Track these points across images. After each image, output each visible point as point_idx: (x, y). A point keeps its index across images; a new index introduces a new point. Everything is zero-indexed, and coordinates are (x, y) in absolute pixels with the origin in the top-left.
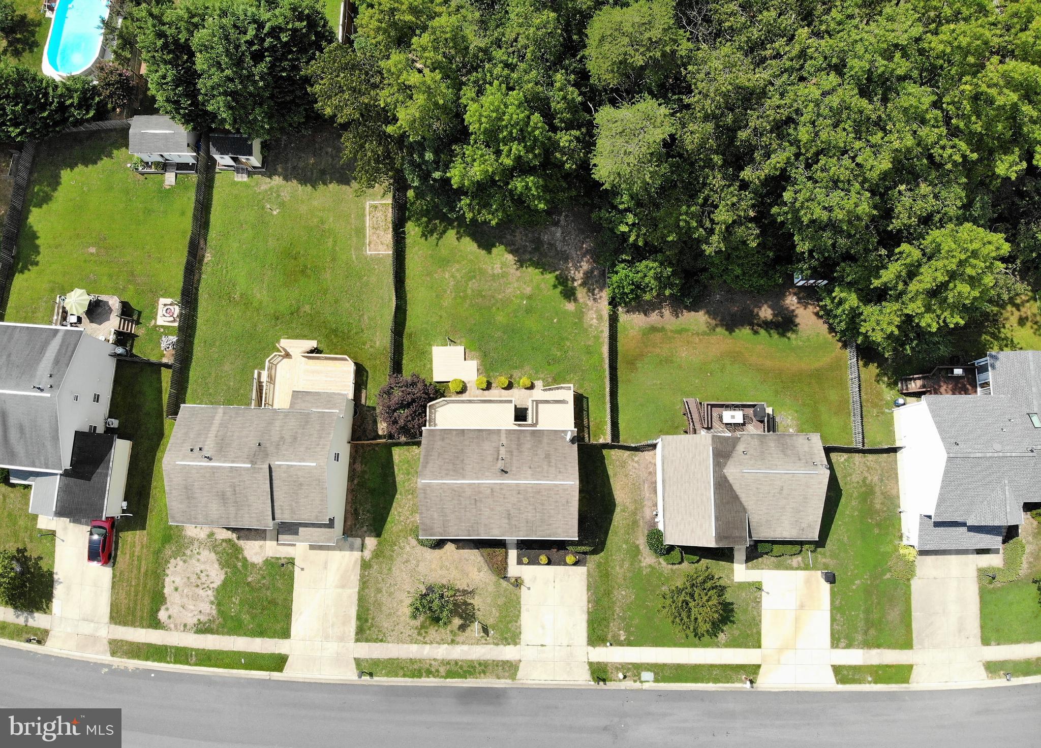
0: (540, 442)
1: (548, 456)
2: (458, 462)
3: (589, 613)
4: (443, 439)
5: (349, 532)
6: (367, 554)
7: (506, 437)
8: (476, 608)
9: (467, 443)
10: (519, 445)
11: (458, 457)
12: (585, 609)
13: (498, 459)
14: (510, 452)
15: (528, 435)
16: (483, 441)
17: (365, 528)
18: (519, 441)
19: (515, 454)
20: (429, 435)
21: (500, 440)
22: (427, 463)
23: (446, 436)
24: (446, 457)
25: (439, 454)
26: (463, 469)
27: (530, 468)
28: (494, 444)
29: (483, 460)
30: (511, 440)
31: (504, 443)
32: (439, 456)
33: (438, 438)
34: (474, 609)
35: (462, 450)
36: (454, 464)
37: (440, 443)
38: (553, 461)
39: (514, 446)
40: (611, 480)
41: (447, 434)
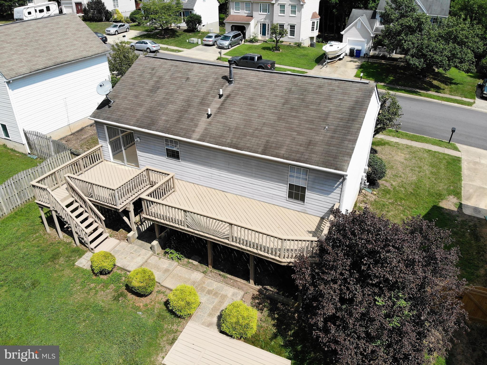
0: (150, 110)
1: (154, 89)
2: (295, 102)
4: (310, 143)
7: (196, 126)
9: (266, 130)
10: (184, 111)
11: (292, 109)
13: (228, 96)
14: (204, 103)
15: (161, 123)
16: (237, 128)
18: (181, 117)
19: (198, 100)
20: (336, 157)
21: (210, 124)
22: (352, 109)
23: (302, 149)
24: (313, 113)
25: (325, 119)
26: (290, 91)
27: (188, 79)
28: (220, 118)
29: (252, 99)
30: (192, 120)
31: (204, 118)
32: (327, 115)
33: (319, 149)
35: (280, 119)
36: (303, 100)
37: (318, 138)
38: (152, 83)
39: (193, 111)
41: (297, 152)
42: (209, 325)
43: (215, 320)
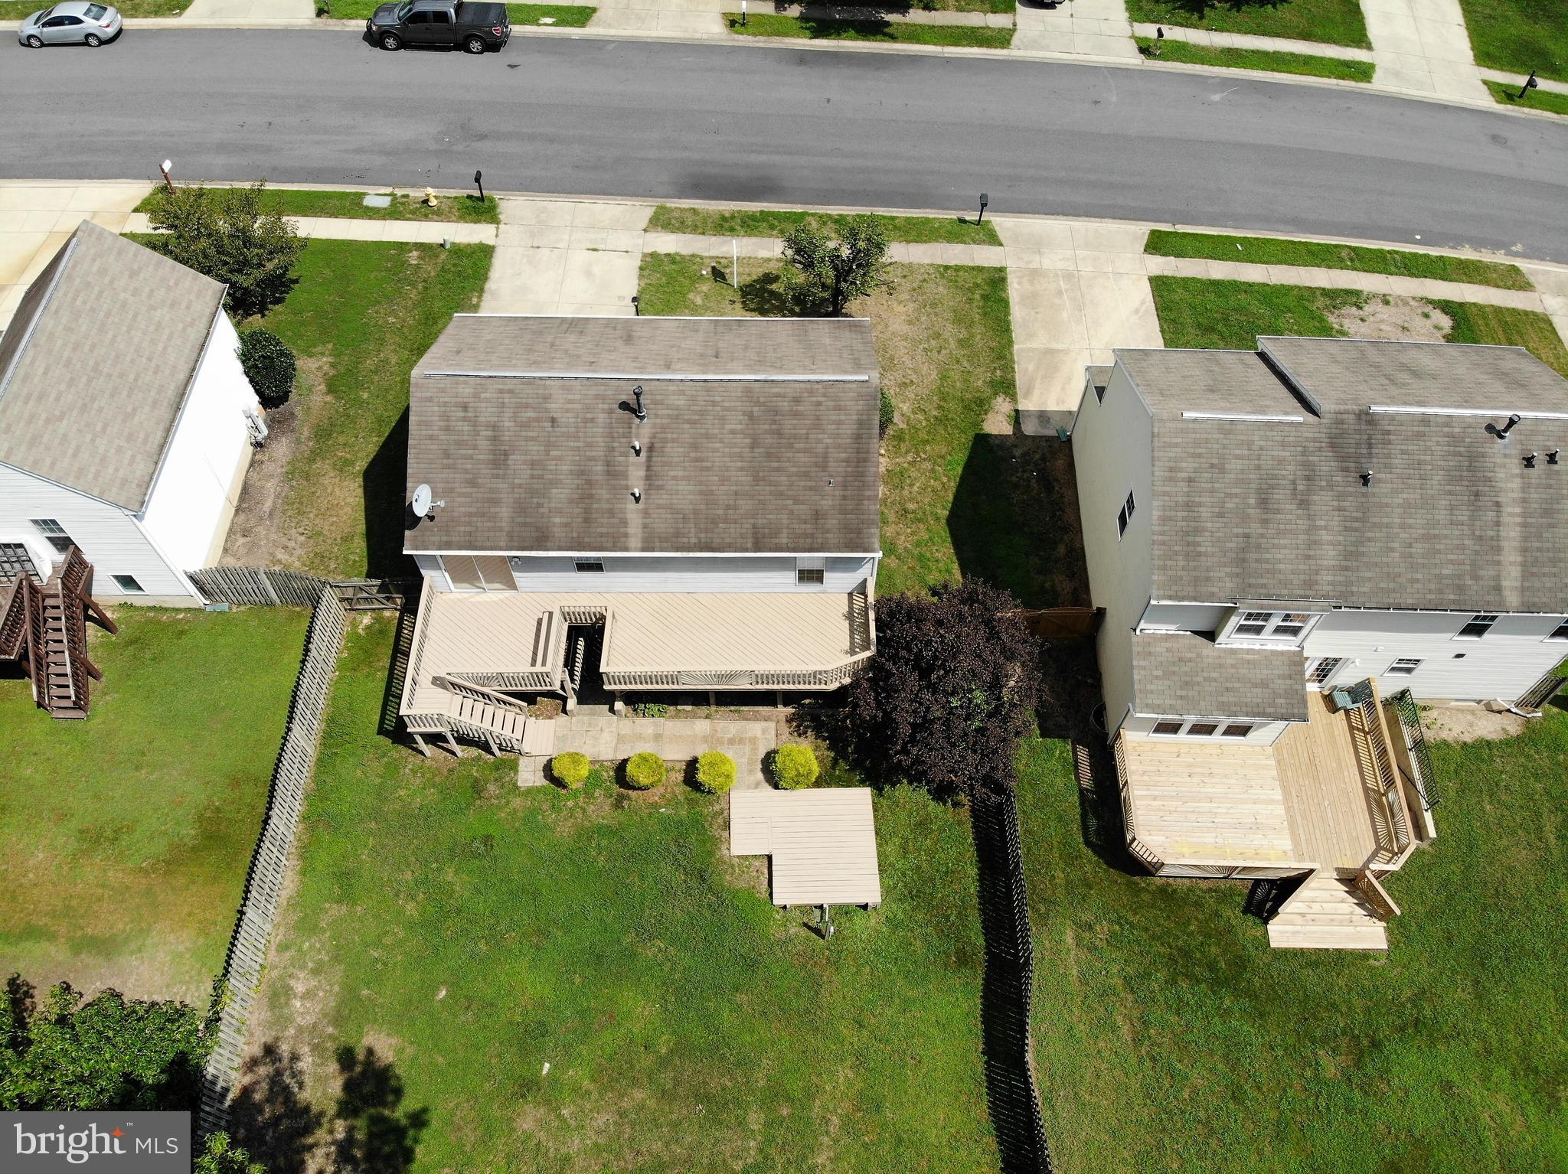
0: (521, 508)
1: (500, 459)
2: (769, 440)
3: (482, 291)
4: (817, 515)
5: (1056, 445)
6: (1002, 406)
7: (624, 522)
8: (738, 306)
9: (745, 505)
10: (585, 497)
11: (769, 455)
12: (486, 296)
13: (651, 448)
14: (614, 473)
15: (558, 533)
16: (696, 512)
17: (1017, 452)
18: (587, 511)
19: (599, 468)
20: (859, 532)
21: (646, 513)
22: (858, 437)
23: (809, 528)
24: (803, 458)
25: (824, 467)
26: (751, 417)
27: (553, 420)
28: (663, 499)
29: (695, 447)
30: (611, 513)
31: (631, 505)
32: (825, 456)
33: (832, 522)
34: (743, 303)
35: (757, 480)
36: (779, 433)
37: (826, 503)
38: (484, 444)
39: (603, 493)
40: (361, 527)
41: (805, 535)
42: (757, 785)
43: (760, 776)
